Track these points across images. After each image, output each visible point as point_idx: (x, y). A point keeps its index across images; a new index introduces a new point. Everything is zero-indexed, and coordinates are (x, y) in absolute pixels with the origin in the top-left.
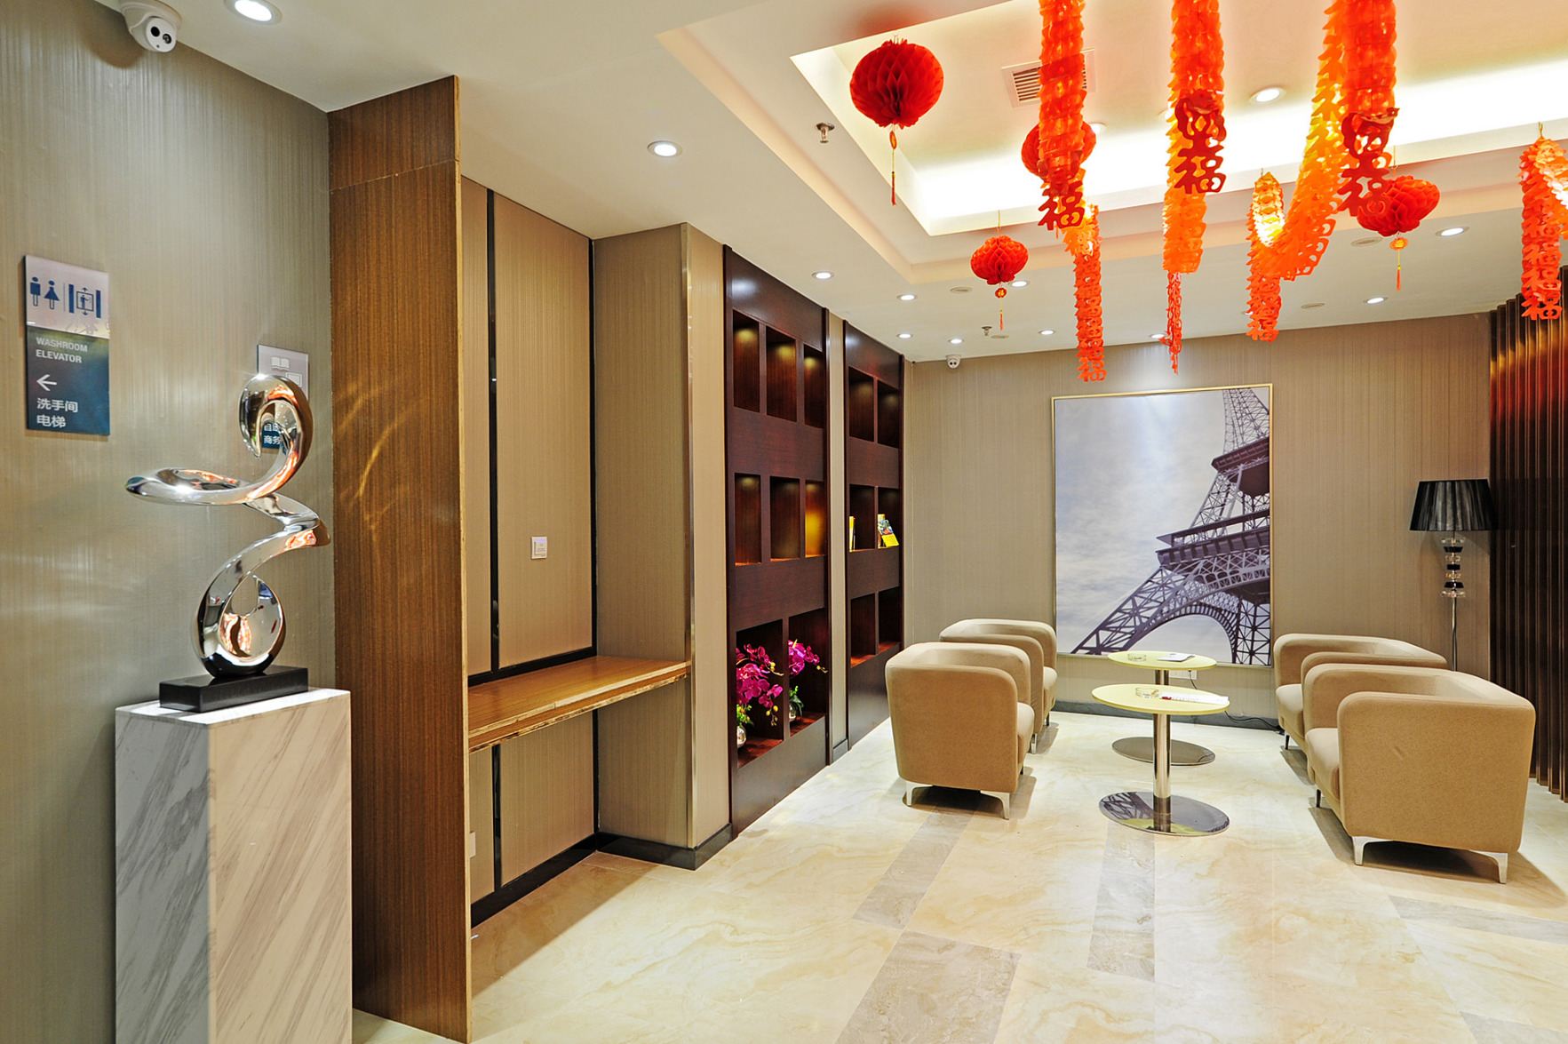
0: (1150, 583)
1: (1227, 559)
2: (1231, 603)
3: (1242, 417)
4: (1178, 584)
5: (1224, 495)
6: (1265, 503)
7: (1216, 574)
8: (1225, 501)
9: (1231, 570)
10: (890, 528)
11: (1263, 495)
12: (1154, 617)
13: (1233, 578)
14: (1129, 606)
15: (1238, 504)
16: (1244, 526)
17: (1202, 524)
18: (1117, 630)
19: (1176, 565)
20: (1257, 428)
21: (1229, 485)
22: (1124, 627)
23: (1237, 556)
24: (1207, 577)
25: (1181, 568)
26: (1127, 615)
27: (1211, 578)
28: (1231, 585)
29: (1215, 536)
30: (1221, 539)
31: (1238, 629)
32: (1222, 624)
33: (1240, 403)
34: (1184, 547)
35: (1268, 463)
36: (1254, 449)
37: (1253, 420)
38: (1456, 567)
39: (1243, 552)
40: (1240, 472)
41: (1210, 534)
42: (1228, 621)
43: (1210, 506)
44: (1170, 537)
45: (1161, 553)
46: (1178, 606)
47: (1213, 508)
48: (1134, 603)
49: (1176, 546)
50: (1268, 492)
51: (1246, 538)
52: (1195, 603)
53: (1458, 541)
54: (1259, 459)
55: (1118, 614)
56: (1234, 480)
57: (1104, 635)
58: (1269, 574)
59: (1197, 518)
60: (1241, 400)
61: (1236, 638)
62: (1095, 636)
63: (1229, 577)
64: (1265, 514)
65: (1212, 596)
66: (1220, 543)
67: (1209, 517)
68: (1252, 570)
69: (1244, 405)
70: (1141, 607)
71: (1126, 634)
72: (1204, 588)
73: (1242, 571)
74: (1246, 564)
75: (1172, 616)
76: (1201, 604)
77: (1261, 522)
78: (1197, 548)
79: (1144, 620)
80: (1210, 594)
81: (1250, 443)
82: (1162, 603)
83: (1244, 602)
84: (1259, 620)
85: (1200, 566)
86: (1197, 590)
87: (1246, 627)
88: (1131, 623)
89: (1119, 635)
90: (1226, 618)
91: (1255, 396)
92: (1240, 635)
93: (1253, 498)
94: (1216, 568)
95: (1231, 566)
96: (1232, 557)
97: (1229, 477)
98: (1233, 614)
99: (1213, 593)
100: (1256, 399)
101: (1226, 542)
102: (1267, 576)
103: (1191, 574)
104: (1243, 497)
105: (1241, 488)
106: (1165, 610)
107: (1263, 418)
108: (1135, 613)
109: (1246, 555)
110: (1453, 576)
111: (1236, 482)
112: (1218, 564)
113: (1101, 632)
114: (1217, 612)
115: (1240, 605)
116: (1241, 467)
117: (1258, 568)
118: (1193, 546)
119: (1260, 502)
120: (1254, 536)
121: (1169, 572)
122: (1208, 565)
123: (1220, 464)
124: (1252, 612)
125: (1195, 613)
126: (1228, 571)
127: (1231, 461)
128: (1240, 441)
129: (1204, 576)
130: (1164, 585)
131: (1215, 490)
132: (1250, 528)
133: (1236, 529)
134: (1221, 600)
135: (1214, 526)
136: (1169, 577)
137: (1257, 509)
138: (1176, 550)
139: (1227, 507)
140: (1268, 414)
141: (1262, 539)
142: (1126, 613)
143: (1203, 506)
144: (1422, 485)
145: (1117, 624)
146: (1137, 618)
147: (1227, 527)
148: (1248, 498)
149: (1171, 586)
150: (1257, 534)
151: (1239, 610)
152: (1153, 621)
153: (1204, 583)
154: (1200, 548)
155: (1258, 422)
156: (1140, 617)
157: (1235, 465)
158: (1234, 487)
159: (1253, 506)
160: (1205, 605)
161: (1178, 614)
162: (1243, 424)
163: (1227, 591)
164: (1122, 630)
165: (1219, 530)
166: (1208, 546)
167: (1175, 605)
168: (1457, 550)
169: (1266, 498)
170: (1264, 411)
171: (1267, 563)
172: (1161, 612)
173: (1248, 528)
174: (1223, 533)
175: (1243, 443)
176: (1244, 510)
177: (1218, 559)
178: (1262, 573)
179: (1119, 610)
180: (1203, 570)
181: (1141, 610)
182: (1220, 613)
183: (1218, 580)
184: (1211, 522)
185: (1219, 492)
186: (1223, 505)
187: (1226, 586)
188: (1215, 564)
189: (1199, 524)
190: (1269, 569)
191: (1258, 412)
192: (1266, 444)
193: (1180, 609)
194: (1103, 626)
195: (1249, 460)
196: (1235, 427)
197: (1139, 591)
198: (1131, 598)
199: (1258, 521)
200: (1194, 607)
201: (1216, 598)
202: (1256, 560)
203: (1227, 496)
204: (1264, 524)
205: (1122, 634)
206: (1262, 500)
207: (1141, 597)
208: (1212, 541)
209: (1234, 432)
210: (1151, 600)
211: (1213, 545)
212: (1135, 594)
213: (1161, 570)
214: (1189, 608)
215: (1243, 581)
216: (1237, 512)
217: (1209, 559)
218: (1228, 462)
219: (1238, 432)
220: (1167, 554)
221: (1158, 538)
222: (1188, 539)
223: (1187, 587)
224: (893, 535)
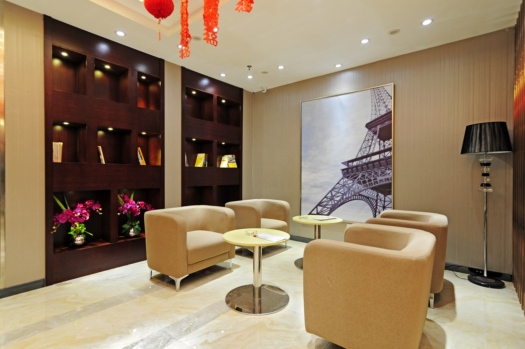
0: (338, 185)
1: (372, 172)
2: (373, 195)
3: (379, 101)
4: (350, 185)
5: (371, 141)
6: (390, 144)
7: (367, 180)
8: (371, 144)
9: (373, 178)
10: (235, 160)
11: (389, 140)
12: (340, 200)
13: (374, 182)
14: (330, 195)
15: (377, 145)
16: (380, 156)
17: (361, 156)
18: (324, 206)
19: (349, 176)
20: (386, 106)
21: (373, 136)
22: (328, 205)
23: (376, 171)
24: (363, 182)
25: (351, 177)
26: (329, 200)
27: (364, 182)
28: (374, 185)
29: (367, 162)
30: (369, 163)
31: (377, 208)
32: (369, 205)
33: (378, 95)
34: (353, 167)
35: (391, 123)
36: (385, 117)
37: (384, 103)
38: (487, 175)
39: (379, 169)
40: (378, 129)
41: (364, 160)
42: (372, 203)
43: (364, 147)
44: (347, 163)
45: (343, 170)
46: (350, 195)
47: (366, 148)
48: (332, 194)
49: (349, 167)
50: (391, 138)
51: (381, 162)
52: (357, 194)
53: (489, 160)
54: (387, 122)
55: (325, 199)
56: (375, 133)
57: (320, 208)
58: (391, 180)
59: (359, 153)
60: (379, 93)
61: (376, 212)
62: (316, 208)
63: (373, 182)
64: (389, 149)
65: (365, 191)
66: (369, 165)
67: (364, 152)
68: (383, 178)
69: (380, 96)
70: (335, 196)
71: (328, 208)
72: (361, 187)
73: (379, 178)
74: (381, 175)
75: (348, 200)
76: (360, 195)
77: (388, 154)
78: (358, 168)
79: (336, 202)
80: (364, 190)
81: (383, 114)
82: (343, 194)
83: (379, 194)
84: (386, 203)
85: (360, 176)
86: (358, 188)
87: (380, 206)
88: (330, 203)
89: (325, 208)
90: (371, 202)
91: (385, 91)
92: (377, 211)
93: (384, 142)
94: (367, 177)
95: (374, 176)
96: (374, 172)
97: (373, 132)
98: (374, 200)
99: (365, 190)
100: (386, 92)
101: (371, 164)
102: (390, 181)
103: (356, 180)
104: (379, 142)
105: (378, 137)
106: (345, 197)
107: (389, 101)
108: (332, 198)
109: (381, 171)
110: (487, 180)
111: (376, 134)
112: (368, 175)
113: (318, 207)
114: (367, 199)
115: (377, 196)
116: (379, 127)
117: (386, 177)
118: (357, 167)
119: (388, 144)
120: (385, 161)
121: (346, 179)
122: (363, 176)
123: (369, 126)
124: (383, 199)
125: (357, 199)
126: (372, 179)
127: (374, 124)
128: (378, 114)
129: (362, 181)
130: (344, 185)
131: (367, 139)
132: (383, 157)
133: (376, 158)
134: (369, 193)
135: (366, 157)
136: (346, 181)
137: (386, 147)
138: (349, 168)
139: (372, 147)
140: (392, 99)
141: (388, 163)
142: (328, 199)
143: (361, 147)
144: (469, 129)
145: (325, 204)
146: (333, 201)
147: (372, 157)
148: (382, 142)
149: (347, 186)
150: (386, 160)
151: (377, 198)
152: (339, 203)
153: (361, 184)
154: (360, 167)
155: (387, 103)
156: (334, 200)
157: (376, 126)
158: (375, 137)
159: (384, 146)
160: (362, 195)
161: (350, 199)
162: (380, 105)
163: (372, 189)
164: (327, 206)
165: (368, 158)
166: (363, 166)
167: (349, 195)
168: (488, 164)
169: (390, 142)
170: (389, 97)
171: (391, 174)
172: (342, 198)
173: (382, 157)
174: (370, 160)
175: (380, 115)
176: (380, 148)
177: (368, 173)
178: (388, 179)
179: (326, 197)
180: (361, 178)
181: (334, 197)
182: (369, 199)
183: (368, 183)
184: (365, 154)
185: (368, 140)
186: (370, 146)
187: (371, 186)
188: (366, 175)
189: (360, 156)
190: (391, 177)
191: (386, 98)
192: (390, 114)
193: (351, 197)
194: (319, 204)
195: (383, 123)
196: (376, 107)
197: (334, 188)
198: (331, 191)
199: (386, 153)
200: (357, 196)
201: (367, 192)
202: (385, 173)
203: (372, 142)
204: (389, 155)
205: (327, 208)
206: (388, 143)
207: (335, 191)
208: (365, 164)
209: (376, 110)
210: (339, 193)
211: (366, 166)
212: (332, 190)
213: (343, 178)
214: (355, 197)
215: (379, 184)
216: (377, 149)
217: (364, 173)
218: (372, 124)
219: (377, 109)
220: (345, 171)
221: (342, 163)
222: (355, 163)
223: (354, 187)
224: (236, 163)
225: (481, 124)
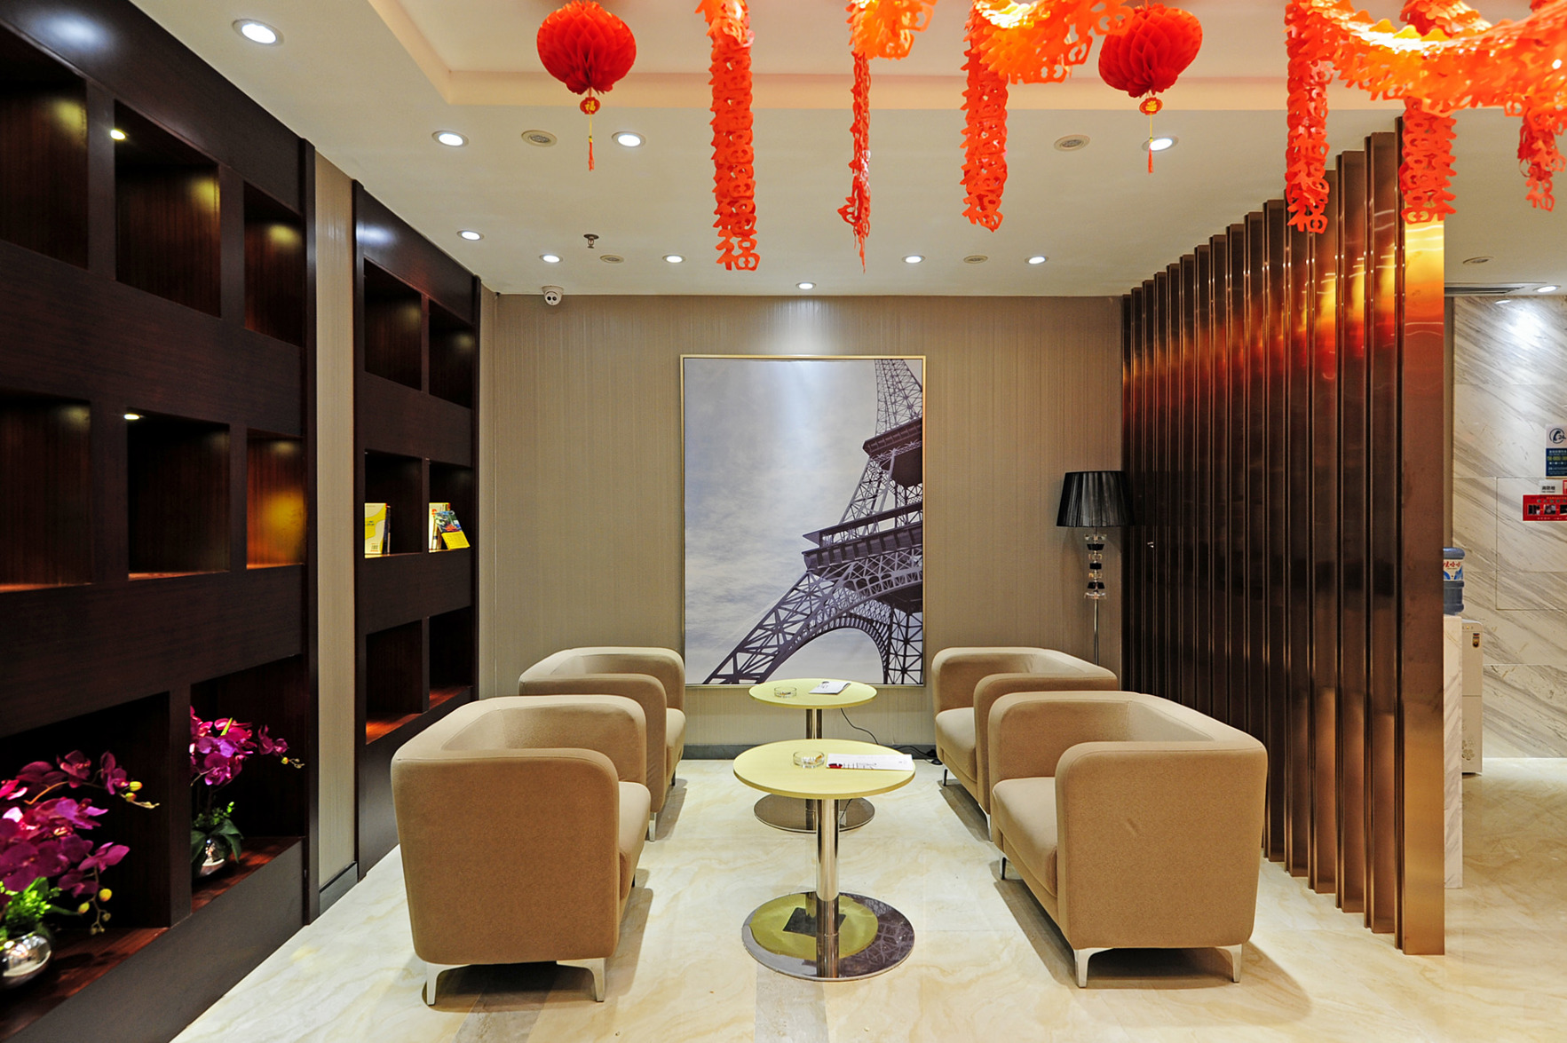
0: (795, 592)
1: (878, 560)
2: (883, 613)
3: (895, 393)
4: (826, 591)
5: (876, 484)
6: (917, 495)
7: (867, 578)
8: (877, 491)
9: (882, 574)
10: (457, 522)
11: (916, 486)
12: (800, 633)
13: (885, 582)
14: (772, 620)
15: (891, 495)
16: (896, 521)
17: (852, 519)
18: (758, 651)
19: (824, 569)
20: (910, 407)
21: (881, 473)
22: (766, 647)
23: (889, 557)
24: (858, 582)
25: (829, 572)
26: (770, 632)
27: (861, 584)
28: (883, 591)
29: (867, 534)
30: (872, 537)
31: (890, 643)
32: (873, 638)
33: (892, 376)
34: (834, 546)
35: (921, 447)
36: (906, 431)
37: (906, 397)
38: (1097, 566)
39: (895, 552)
40: (892, 458)
41: (861, 530)
42: (880, 634)
43: (861, 497)
44: (818, 535)
45: (807, 554)
46: (826, 618)
47: (864, 500)
48: (777, 617)
49: (824, 545)
50: (922, 482)
51: (899, 535)
52: (845, 615)
53: (1100, 538)
54: (912, 444)
55: (759, 632)
56: (886, 467)
57: (742, 658)
58: (922, 578)
59: (847, 512)
60: (894, 373)
61: (888, 653)
62: (732, 659)
63: (881, 582)
64: (918, 507)
65: (863, 605)
66: (872, 542)
67: (860, 511)
68: (904, 573)
69: (897, 380)
70: (785, 621)
71: (768, 655)
72: (854, 596)
73: (895, 574)
74: (899, 566)
75: (820, 631)
76: (851, 615)
77: (913, 517)
78: (847, 548)
79: (789, 638)
80: (860, 603)
81: (902, 424)
82: (808, 615)
83: (896, 611)
84: (911, 632)
85: (850, 570)
86: (847, 599)
87: (898, 640)
88: (774, 642)
89: (760, 657)
90: (877, 630)
91: (908, 370)
92: (892, 651)
93: (906, 489)
94: (868, 571)
95: (883, 569)
96: (884, 558)
97: (881, 463)
98: (885, 626)
99: (864, 602)
100: (909, 373)
101: (878, 541)
102: (919, 580)
103: (841, 579)
104: (896, 488)
105: (893, 477)
106: (812, 623)
107: (916, 396)
108: (778, 629)
109: (899, 556)
110: (1094, 575)
111: (888, 470)
112: (869, 567)
113: (738, 654)
114: (868, 624)
115: (892, 615)
116: (894, 452)
117: (911, 570)
118: (843, 545)
119: (913, 493)
120: (907, 534)
121: (817, 577)
122: (859, 568)
123: (869, 446)
124: (904, 623)
125: (845, 627)
126: (880, 575)
127: (883, 444)
128: (893, 421)
129: (855, 581)
130: (811, 593)
131: (867, 479)
132: (903, 524)
133: (887, 525)
134: (872, 609)
135: (865, 522)
136: (817, 583)
137: (910, 502)
138: (824, 550)
139: (879, 499)
140: (921, 391)
141: (915, 537)
142: (768, 630)
143: (854, 497)
144: (1069, 477)
145: (757, 644)
146: (780, 635)
147: (879, 523)
148: (900, 488)
149: (819, 594)
150: (910, 530)
151: (891, 620)
152: (799, 638)
153: (854, 590)
154: (851, 547)
155: (911, 400)
156: (784, 634)
157: (887, 450)
158: (886, 476)
159: (906, 498)
160: (856, 616)
161: (826, 628)
162: (895, 402)
163: (879, 599)
164: (764, 651)
165: (871, 526)
166: (859, 545)
167: (823, 618)
168: (1099, 547)
169: (919, 489)
170: (917, 387)
171: (920, 565)
172: (807, 626)
173: (901, 524)
174: (875, 529)
175: (896, 424)
176: (897, 502)
177: (870, 561)
178: (914, 576)
179: (760, 626)
180: (853, 574)
181: (785, 626)
182: (872, 625)
183: (869, 586)
184: (863, 516)
185: (870, 481)
186: (875, 496)
187: (878, 593)
188: (866, 567)
189: (850, 519)
190: (922, 572)
191: (911, 388)
192: (919, 426)
193: (828, 623)
194: (742, 648)
195: (902, 445)
196: (887, 404)
197: (784, 602)
198: (774, 610)
199: (911, 515)
200: (843, 619)
201: (867, 607)
202: (908, 562)
203: (879, 486)
204: (917, 520)
205: (764, 656)
206: (914, 491)
207: (786, 609)
208: (864, 539)
209: (887, 411)
210: (797, 613)
211: (864, 544)
212: (779, 606)
213: (807, 575)
214: (838, 620)
215: (895, 587)
216: (890, 506)
217: (860, 560)
218: (880, 445)
219: (890, 410)
220: (815, 556)
221: (804, 536)
222: (838, 538)
223: (836, 595)
224: (461, 532)
225: (1100, 473)
